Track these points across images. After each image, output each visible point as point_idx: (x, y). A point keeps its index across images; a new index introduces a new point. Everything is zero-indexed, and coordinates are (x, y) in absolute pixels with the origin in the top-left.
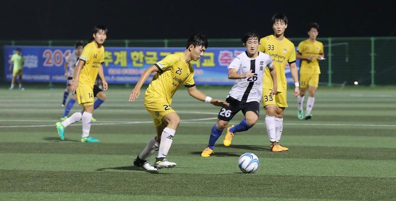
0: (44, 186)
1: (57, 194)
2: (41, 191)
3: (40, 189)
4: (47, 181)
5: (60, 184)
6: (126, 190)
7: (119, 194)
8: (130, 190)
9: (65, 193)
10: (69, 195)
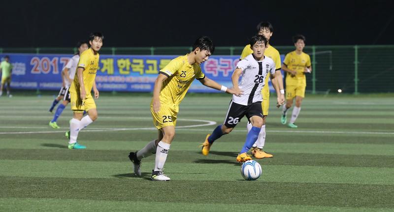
0: (32, 192)
1: (44, 200)
2: (28, 197)
4: (34, 187)
5: (47, 190)
6: (112, 196)
7: (106, 200)
8: (117, 196)
9: (52, 199)
10: (57, 201)
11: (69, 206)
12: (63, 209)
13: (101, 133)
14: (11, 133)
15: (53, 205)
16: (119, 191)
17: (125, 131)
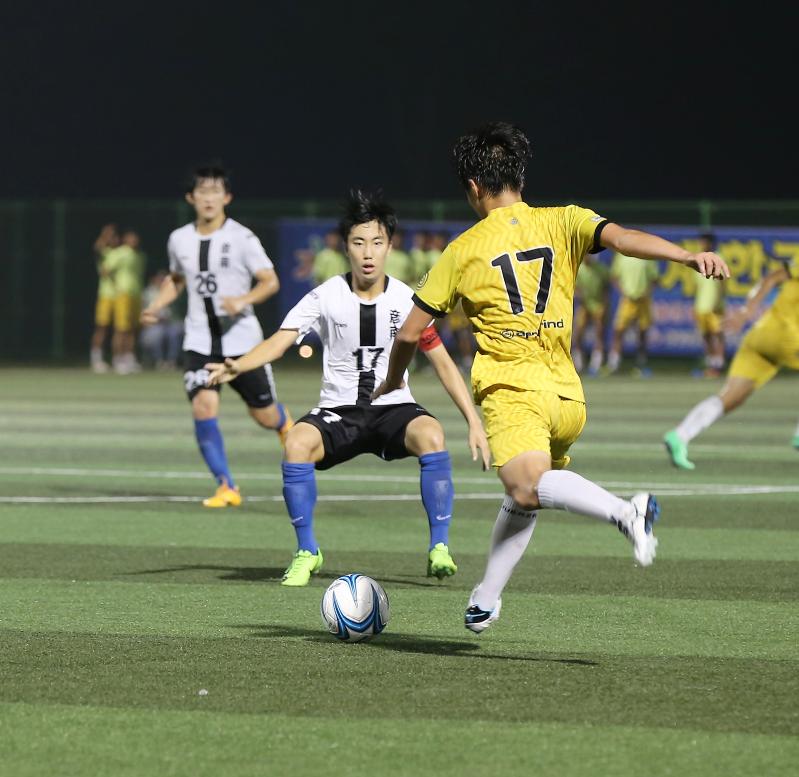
0: (485, 699)
1: (534, 728)
2: (476, 715)
3: (472, 710)
4: (491, 683)
5: (536, 695)
6: (767, 718)
7: (747, 732)
8: (783, 719)
9: (561, 726)
10: (577, 732)
11: (624, 749)
12: (604, 760)
13: (685, 501)
14: (375, 498)
15: (567, 747)
16: (787, 701)
17: (771, 493)
